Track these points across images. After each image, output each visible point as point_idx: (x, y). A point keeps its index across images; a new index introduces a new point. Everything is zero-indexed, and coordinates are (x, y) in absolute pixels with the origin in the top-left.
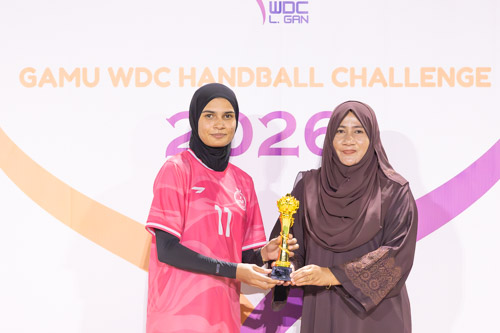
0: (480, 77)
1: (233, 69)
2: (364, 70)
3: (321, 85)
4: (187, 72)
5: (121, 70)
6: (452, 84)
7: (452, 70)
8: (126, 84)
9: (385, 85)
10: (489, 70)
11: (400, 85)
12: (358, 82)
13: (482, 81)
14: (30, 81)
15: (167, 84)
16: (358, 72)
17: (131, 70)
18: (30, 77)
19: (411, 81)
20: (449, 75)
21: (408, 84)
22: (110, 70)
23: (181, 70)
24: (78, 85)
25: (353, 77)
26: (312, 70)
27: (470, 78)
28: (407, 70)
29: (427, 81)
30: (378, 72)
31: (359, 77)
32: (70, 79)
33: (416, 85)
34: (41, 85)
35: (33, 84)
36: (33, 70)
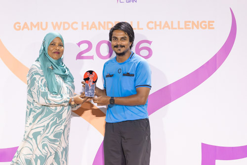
0: (210, 25)
1: (105, 22)
2: (160, 22)
3: (142, 29)
4: (85, 24)
5: (57, 23)
6: (198, 28)
7: (198, 22)
8: (59, 29)
9: (169, 28)
10: (213, 22)
11: (176, 29)
12: (158, 27)
13: (211, 27)
14: (18, 28)
15: (77, 29)
16: (158, 23)
17: (61, 23)
18: (18, 26)
19: (180, 27)
20: (196, 24)
21: (179, 28)
22: (52, 23)
23: (83, 23)
24: (38, 29)
25: (156, 25)
26: (138, 22)
27: (205, 25)
28: (179, 22)
29: (187, 27)
30: (166, 23)
31: (158, 25)
32: (35, 27)
33: (182, 28)
34: (23, 29)
35: (19, 29)
36: (19, 23)
